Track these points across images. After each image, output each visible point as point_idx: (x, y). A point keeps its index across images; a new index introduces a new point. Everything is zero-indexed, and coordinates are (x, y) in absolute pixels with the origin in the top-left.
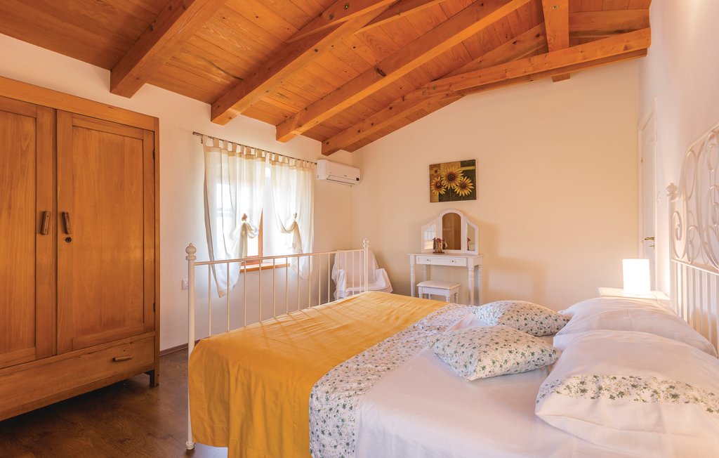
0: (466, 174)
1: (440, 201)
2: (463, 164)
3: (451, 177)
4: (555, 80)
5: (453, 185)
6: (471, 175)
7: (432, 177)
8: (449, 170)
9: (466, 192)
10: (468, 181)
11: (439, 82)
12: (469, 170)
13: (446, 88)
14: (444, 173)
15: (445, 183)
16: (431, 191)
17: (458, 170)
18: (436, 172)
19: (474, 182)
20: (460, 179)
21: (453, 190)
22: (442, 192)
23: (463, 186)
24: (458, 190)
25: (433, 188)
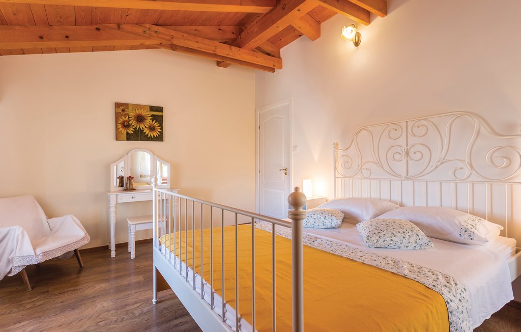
0: (154, 118)
1: (128, 139)
2: (152, 108)
3: (140, 119)
4: (218, 64)
5: (142, 126)
6: (159, 119)
7: (117, 116)
8: (139, 112)
9: (155, 134)
10: (157, 125)
11: (160, 29)
12: (157, 115)
13: (168, 38)
14: (132, 114)
15: (133, 123)
16: (117, 129)
17: (147, 114)
18: (123, 110)
19: (161, 125)
20: (149, 121)
21: (142, 131)
22: (131, 131)
23: (152, 129)
24: (147, 131)
25: (120, 126)
